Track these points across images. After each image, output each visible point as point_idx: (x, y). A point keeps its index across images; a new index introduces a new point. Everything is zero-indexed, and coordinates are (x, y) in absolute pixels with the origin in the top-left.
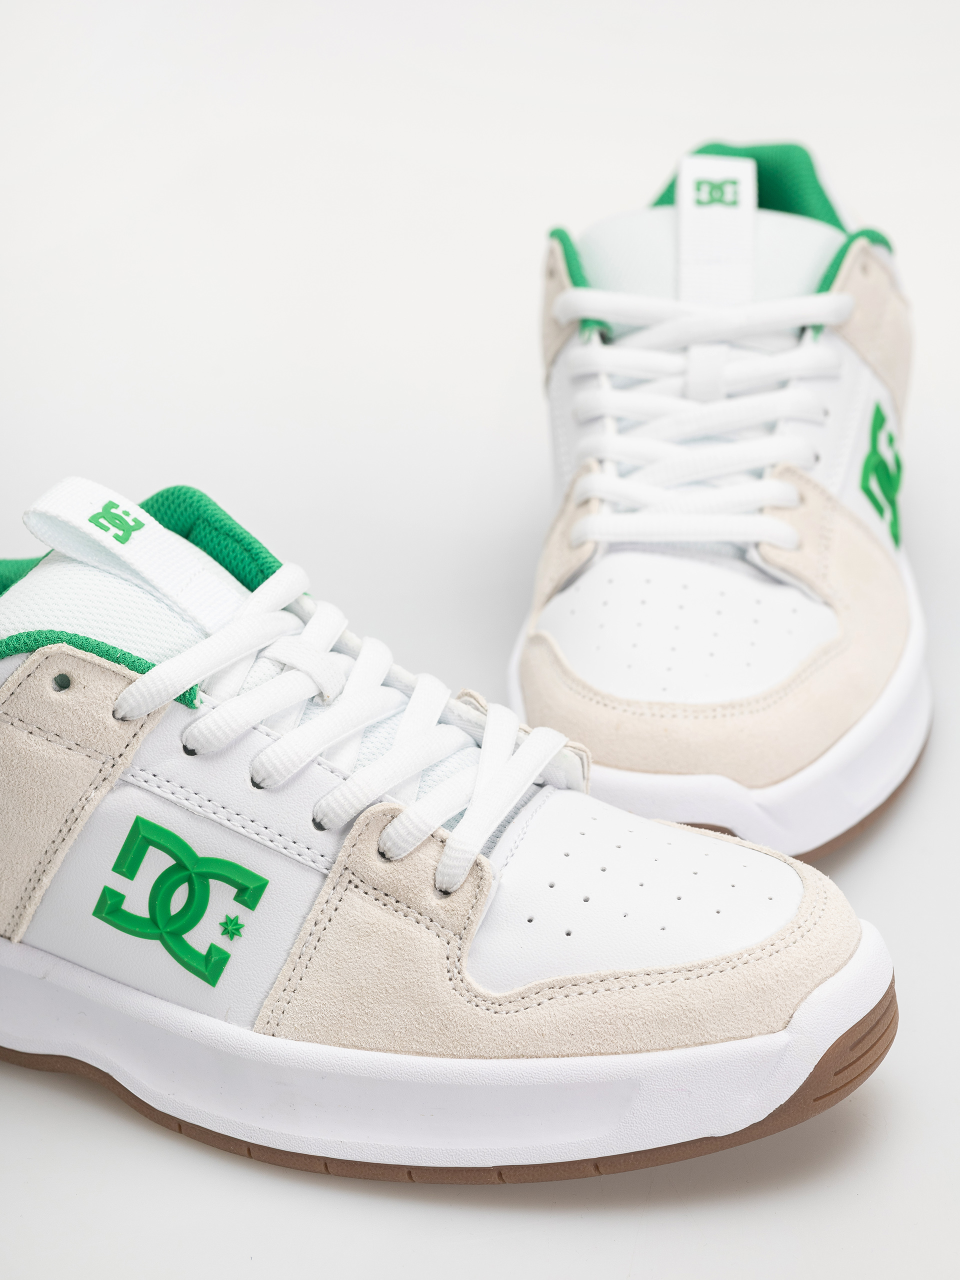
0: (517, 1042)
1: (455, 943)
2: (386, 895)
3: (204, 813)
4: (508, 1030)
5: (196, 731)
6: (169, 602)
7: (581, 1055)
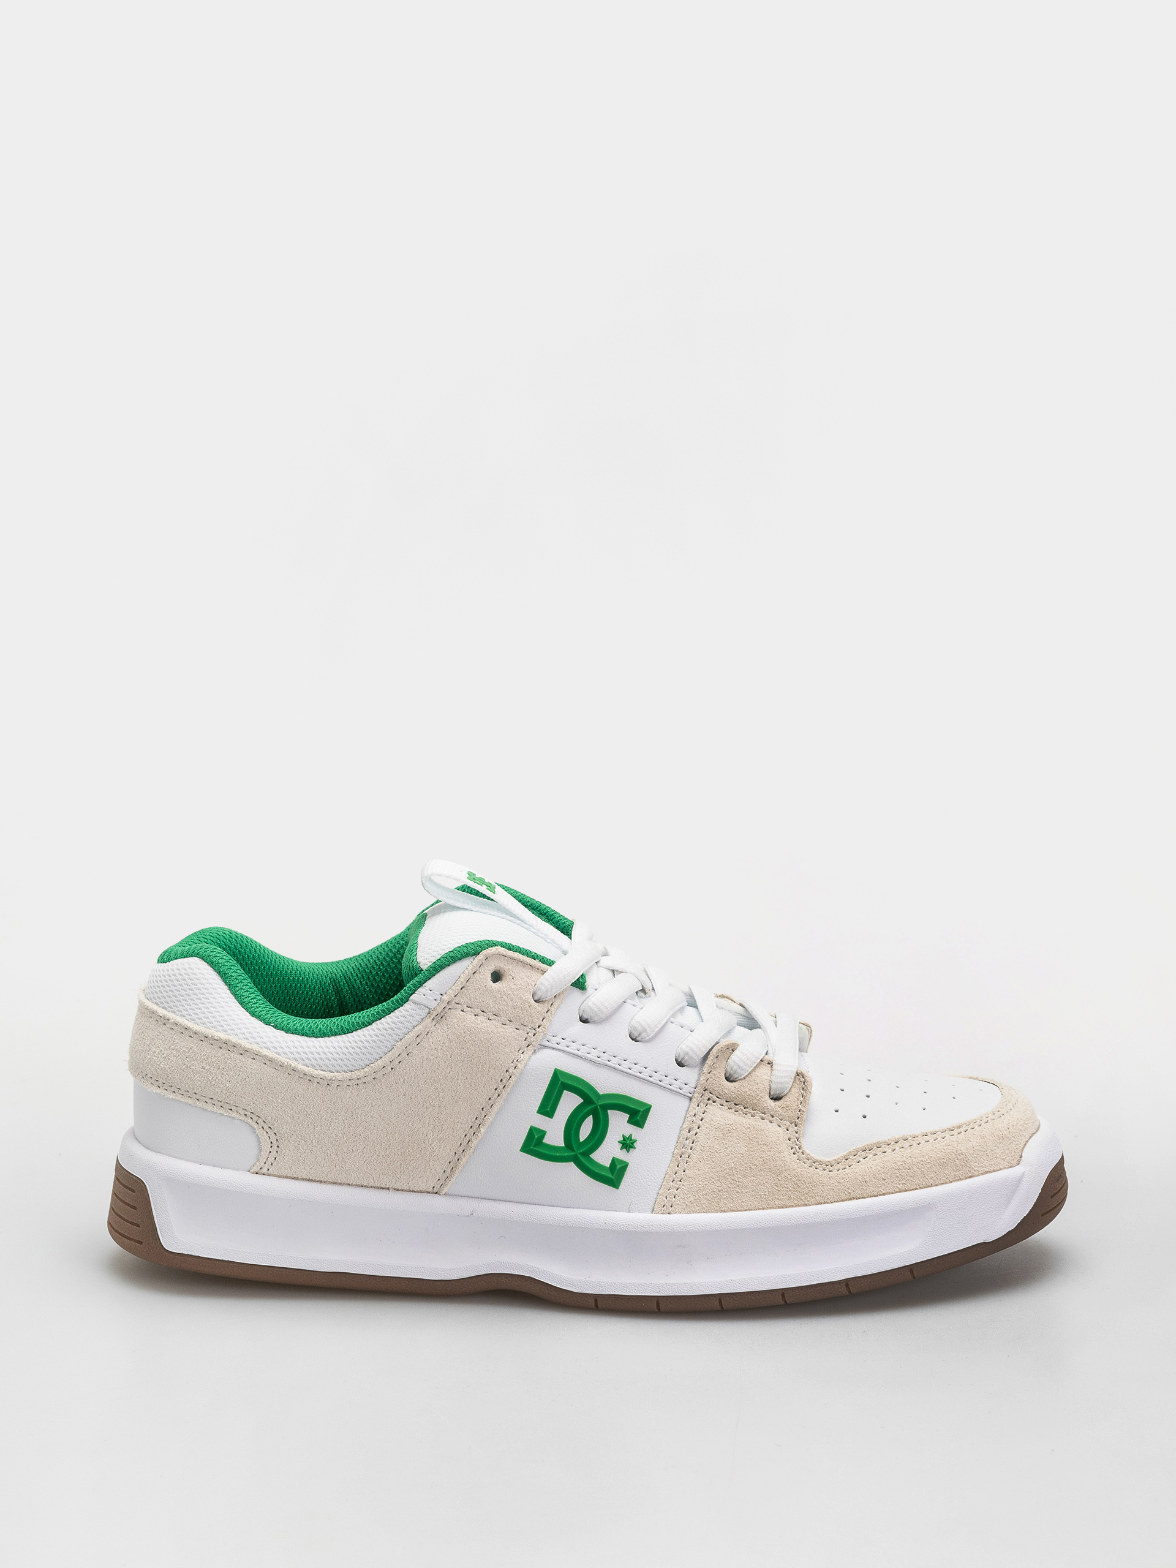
0: (848, 1189)
1: (793, 1128)
2: (736, 1104)
3: (603, 1061)
4: (842, 1181)
5: (590, 1004)
6: (534, 930)
7: (892, 1193)
